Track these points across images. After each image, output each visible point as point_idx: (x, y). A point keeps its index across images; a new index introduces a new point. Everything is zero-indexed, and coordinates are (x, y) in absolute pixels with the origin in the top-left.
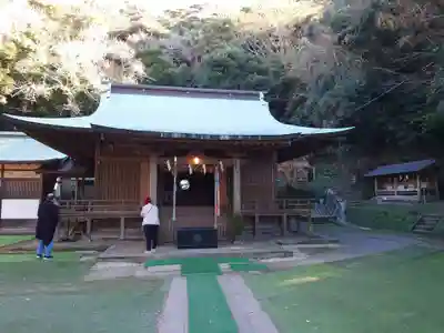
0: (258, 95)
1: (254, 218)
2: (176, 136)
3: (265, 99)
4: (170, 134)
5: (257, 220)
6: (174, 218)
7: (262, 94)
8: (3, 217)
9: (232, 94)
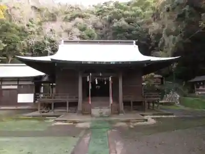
1: (130, 102)
2: (89, 63)
3: (136, 44)
4: (87, 62)
5: (132, 104)
6: (90, 103)
7: (134, 42)
8: (18, 102)
9: (120, 42)
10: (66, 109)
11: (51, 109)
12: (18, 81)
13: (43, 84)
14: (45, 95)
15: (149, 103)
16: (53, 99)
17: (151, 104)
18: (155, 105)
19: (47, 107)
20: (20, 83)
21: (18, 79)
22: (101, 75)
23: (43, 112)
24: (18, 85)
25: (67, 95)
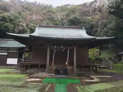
0: (83, 28)
1: (81, 66)
3: (85, 29)
8: (7, 63)
9: (75, 28)
10: (38, 69)
13: (24, 53)
14: (25, 60)
16: (29, 62)
17: (94, 68)
18: (98, 69)
20: (9, 51)
25: (39, 60)
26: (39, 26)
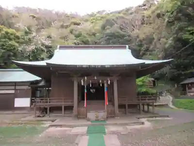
0: (126, 47)
1: (125, 105)
2: (84, 66)
3: (129, 49)
4: (82, 66)
5: (127, 106)
8: (15, 106)
9: (114, 47)
10: (62, 113)
11: (46, 113)
12: (15, 85)
13: (39, 89)
14: (41, 100)
15: (143, 105)
16: (48, 104)
17: (146, 107)
18: (150, 107)
19: (43, 111)
20: (18, 88)
21: (15, 84)
22: (96, 78)
23: (39, 116)
24: (15, 89)
25: (62, 99)
26: (60, 47)
